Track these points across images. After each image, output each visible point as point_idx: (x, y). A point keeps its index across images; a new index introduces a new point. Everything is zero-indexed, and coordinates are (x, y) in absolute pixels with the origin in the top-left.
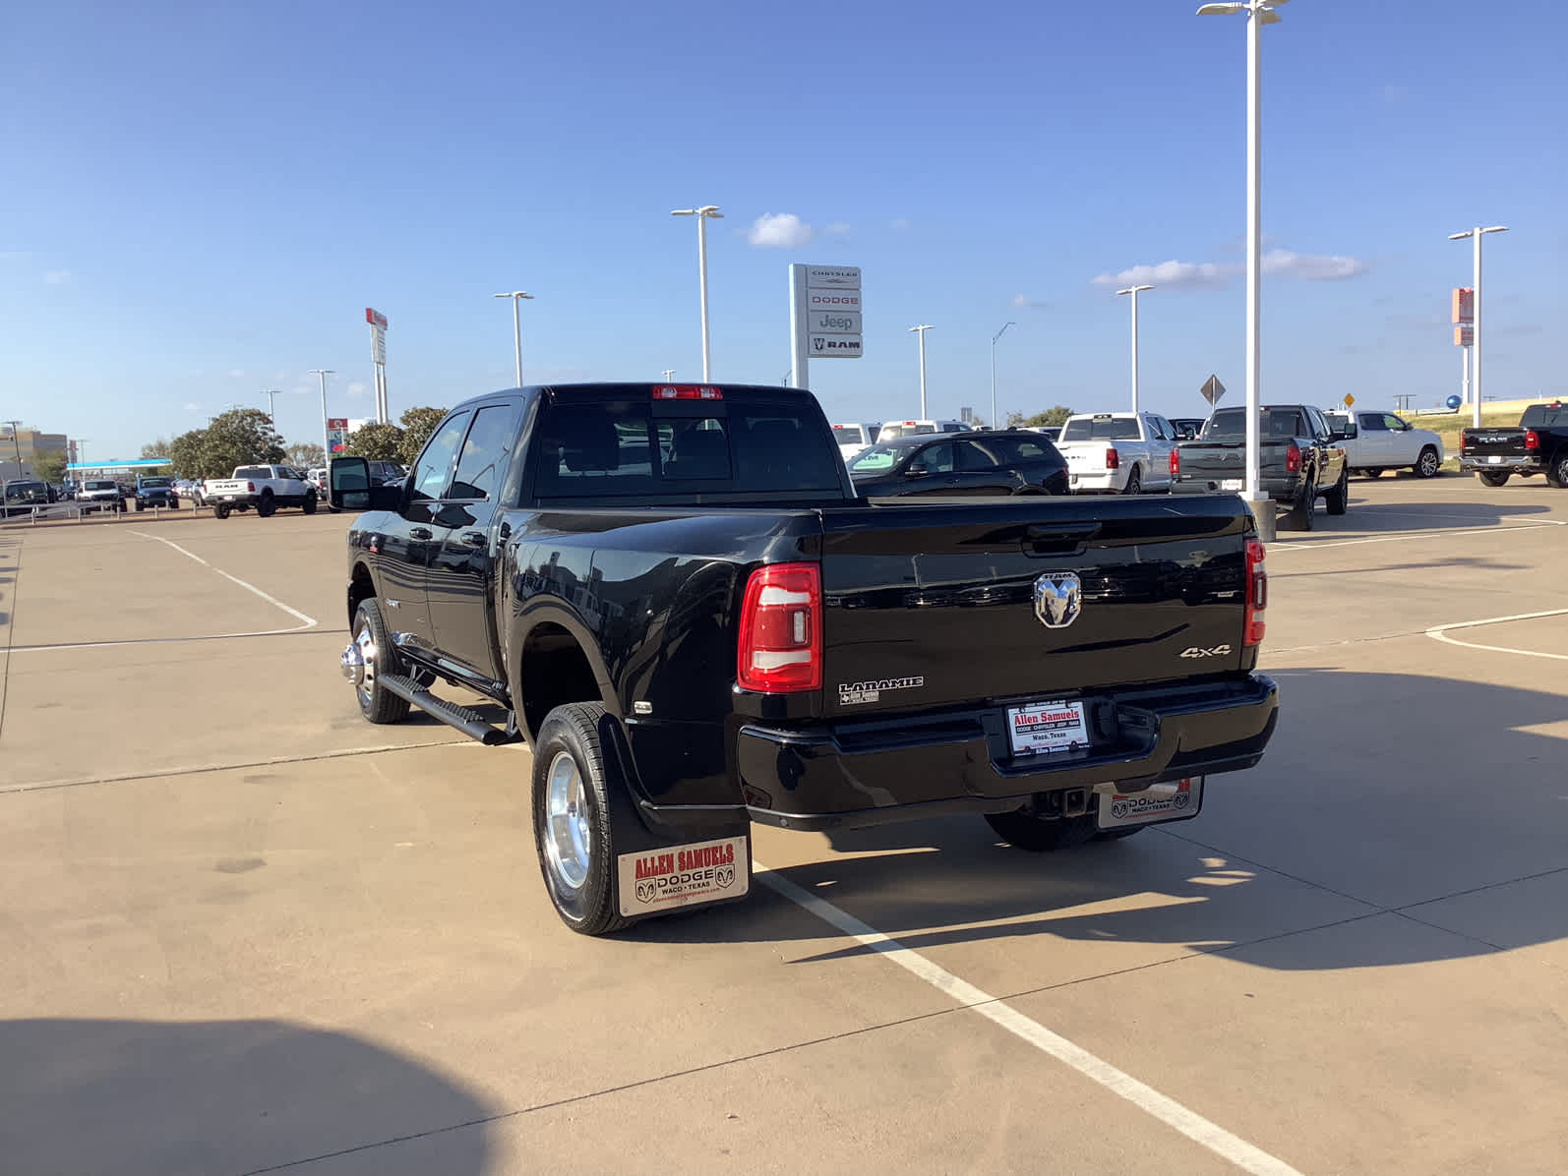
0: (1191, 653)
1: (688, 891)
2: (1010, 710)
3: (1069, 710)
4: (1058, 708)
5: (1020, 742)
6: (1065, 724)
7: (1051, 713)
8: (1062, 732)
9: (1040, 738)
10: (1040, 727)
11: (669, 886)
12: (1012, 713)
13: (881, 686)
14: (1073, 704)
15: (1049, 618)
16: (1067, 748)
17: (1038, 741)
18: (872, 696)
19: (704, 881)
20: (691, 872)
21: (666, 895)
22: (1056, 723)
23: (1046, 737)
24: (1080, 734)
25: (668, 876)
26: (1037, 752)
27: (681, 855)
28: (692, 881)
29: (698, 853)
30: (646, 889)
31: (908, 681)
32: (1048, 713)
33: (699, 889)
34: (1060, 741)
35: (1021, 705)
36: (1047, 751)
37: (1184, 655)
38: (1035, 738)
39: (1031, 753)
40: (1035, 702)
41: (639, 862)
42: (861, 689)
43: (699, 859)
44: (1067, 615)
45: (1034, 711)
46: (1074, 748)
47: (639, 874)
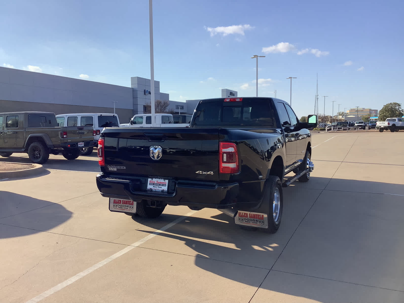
0: (199, 172)
1: (123, 208)
2: (149, 179)
3: (164, 182)
4: (162, 181)
5: (149, 187)
6: (162, 185)
7: (159, 181)
8: (161, 187)
9: (155, 187)
10: (155, 184)
11: (120, 206)
12: (149, 180)
13: (116, 168)
14: (166, 180)
15: (153, 157)
16: (161, 191)
17: (154, 188)
18: (115, 169)
19: (127, 207)
20: (125, 205)
21: (119, 208)
22: (160, 184)
23: (156, 187)
24: (165, 188)
25: (120, 204)
26: (153, 190)
27: (123, 201)
28: (124, 207)
29: (126, 201)
30: (115, 206)
31: (122, 167)
32: (158, 181)
33: (126, 209)
34: (160, 189)
35: (152, 178)
36: (155, 190)
37: (197, 172)
38: (154, 187)
39: (151, 190)
40: (156, 178)
41: (114, 200)
42: (112, 167)
43: (126, 203)
44: (158, 157)
45: (155, 180)
46: (163, 191)
47: (114, 203)
